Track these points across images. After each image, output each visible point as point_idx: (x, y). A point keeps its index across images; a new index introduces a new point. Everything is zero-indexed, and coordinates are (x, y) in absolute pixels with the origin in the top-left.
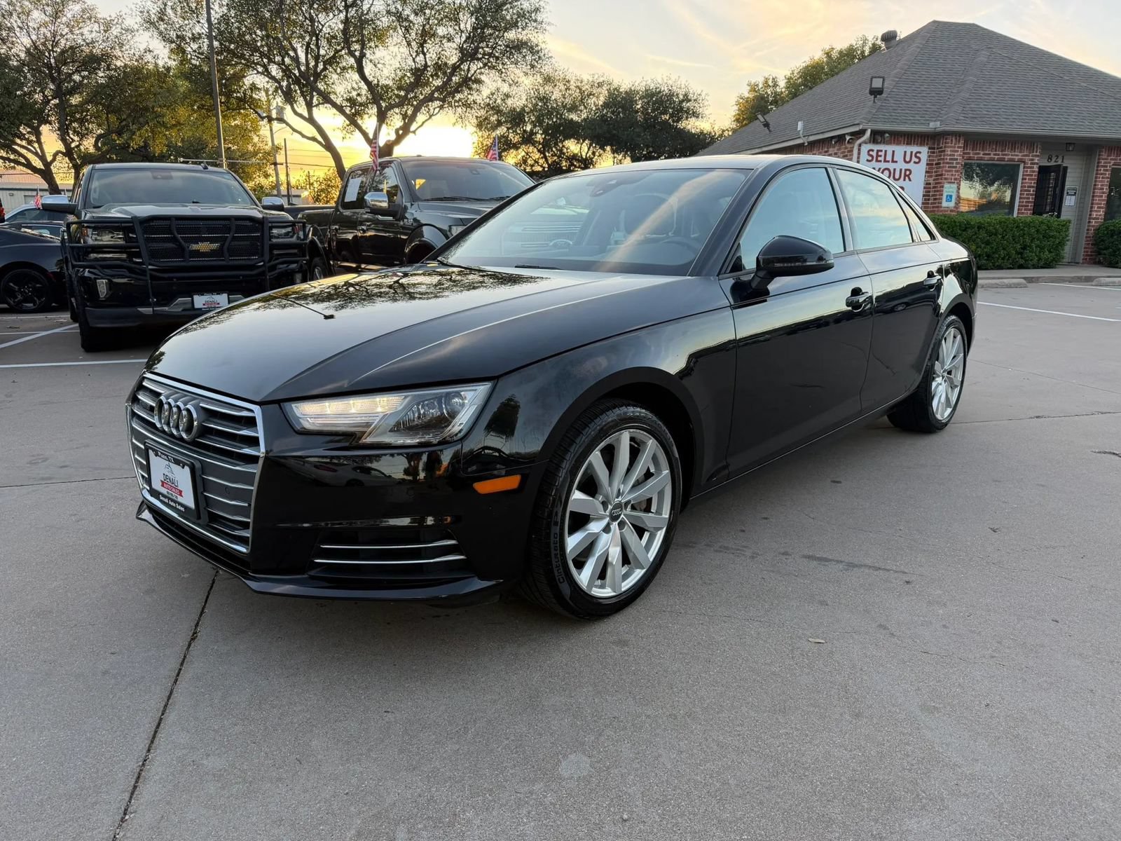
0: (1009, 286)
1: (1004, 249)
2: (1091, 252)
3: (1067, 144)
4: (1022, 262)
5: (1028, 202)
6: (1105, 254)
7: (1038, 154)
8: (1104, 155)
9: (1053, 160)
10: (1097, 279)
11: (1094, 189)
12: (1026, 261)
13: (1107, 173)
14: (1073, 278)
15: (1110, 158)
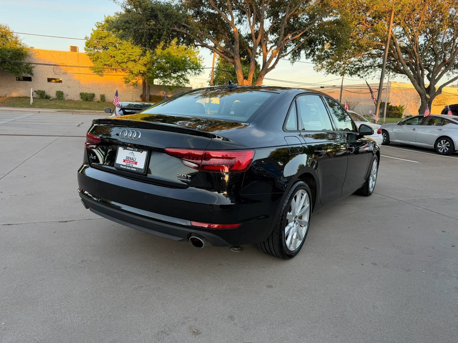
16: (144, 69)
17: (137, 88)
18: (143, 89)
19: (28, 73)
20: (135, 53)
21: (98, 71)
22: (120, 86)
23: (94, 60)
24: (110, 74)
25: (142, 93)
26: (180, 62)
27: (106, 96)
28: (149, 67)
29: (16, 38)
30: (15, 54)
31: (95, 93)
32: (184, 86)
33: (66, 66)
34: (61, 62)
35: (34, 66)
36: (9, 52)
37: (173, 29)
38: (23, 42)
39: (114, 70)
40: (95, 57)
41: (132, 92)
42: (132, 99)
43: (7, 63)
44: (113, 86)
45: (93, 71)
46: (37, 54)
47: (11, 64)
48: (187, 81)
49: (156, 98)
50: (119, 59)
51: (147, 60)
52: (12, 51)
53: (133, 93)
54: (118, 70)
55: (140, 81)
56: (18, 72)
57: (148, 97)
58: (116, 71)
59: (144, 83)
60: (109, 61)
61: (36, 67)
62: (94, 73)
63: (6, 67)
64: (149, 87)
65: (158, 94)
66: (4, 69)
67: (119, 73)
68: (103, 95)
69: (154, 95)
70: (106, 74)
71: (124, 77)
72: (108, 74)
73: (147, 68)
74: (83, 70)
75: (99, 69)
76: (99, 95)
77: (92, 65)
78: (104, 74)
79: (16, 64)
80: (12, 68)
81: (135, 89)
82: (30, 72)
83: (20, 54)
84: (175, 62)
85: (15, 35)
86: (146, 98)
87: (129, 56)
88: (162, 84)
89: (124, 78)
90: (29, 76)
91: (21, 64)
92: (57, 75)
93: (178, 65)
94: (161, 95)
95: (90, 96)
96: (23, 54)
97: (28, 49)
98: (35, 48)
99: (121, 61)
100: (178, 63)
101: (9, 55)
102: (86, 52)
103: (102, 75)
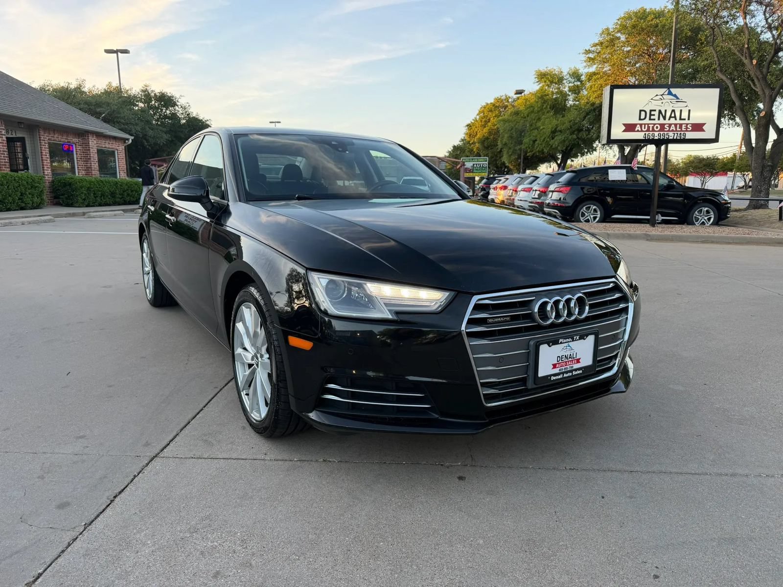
0: (45, 222)
1: (10, 196)
2: (50, 197)
3: (18, 122)
4: (23, 205)
5: (5, 162)
6: (63, 198)
7: (3, 128)
8: (42, 133)
9: (10, 134)
10: (88, 214)
11: (42, 155)
12: (26, 204)
13: (46, 145)
14: (66, 214)
15: (45, 135)
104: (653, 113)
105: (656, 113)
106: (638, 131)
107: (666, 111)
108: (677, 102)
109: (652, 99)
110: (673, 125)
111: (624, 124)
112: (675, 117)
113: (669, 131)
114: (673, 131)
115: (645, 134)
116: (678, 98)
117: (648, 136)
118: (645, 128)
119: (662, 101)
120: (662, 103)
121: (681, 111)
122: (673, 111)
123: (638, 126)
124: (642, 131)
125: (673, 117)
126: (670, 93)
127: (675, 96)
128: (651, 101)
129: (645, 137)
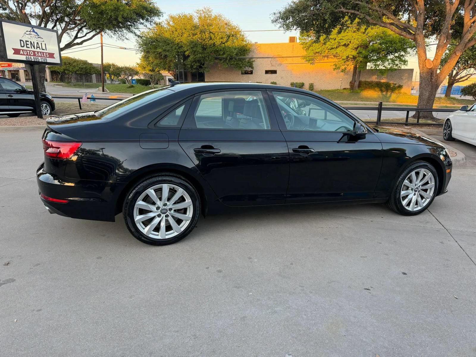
16: (354, 53)
17: (348, 75)
18: (353, 74)
19: (250, 67)
20: (347, 37)
21: (309, 60)
22: (330, 74)
23: (306, 49)
24: (321, 61)
25: (351, 80)
26: (397, 41)
27: (315, 84)
28: (359, 51)
29: (243, 36)
30: (240, 50)
31: (304, 82)
32: (400, 68)
33: (283, 57)
34: (277, 54)
35: (254, 60)
36: (235, 49)
37: (339, 10)
38: (248, 38)
39: (326, 57)
40: (307, 45)
41: (341, 79)
42: (341, 86)
43: (233, 59)
44: (323, 74)
45: (305, 60)
46: (259, 48)
47: (236, 60)
48: (405, 62)
49: (366, 84)
50: (329, 45)
51: (358, 43)
52: (238, 48)
53: (343, 80)
54: (330, 56)
55: (351, 66)
56: (241, 67)
57: (357, 83)
58: (328, 58)
59: (355, 68)
60: (319, 48)
61: (256, 61)
62: (306, 62)
63: (233, 63)
64: (360, 72)
65: (369, 80)
66: (231, 65)
67: (330, 60)
68: (311, 84)
69: (365, 81)
70: (317, 62)
71: (334, 63)
72: (320, 62)
73: (357, 52)
74: (296, 60)
75: (310, 58)
76: (308, 84)
77: (304, 53)
78: (315, 62)
79: (240, 60)
80: (236, 64)
81: (345, 75)
82: (251, 66)
83: (244, 50)
84: (391, 42)
85: (242, 33)
86: (355, 84)
87: (339, 41)
88: (373, 68)
89: (334, 65)
90: (250, 69)
91: (244, 59)
92: (273, 67)
93: (394, 45)
94: (373, 80)
95: (299, 86)
96: (247, 50)
97: (252, 45)
98: (258, 43)
99: (330, 47)
100: (394, 42)
101: (235, 52)
102: (300, 42)
103: (313, 63)
104: (27, 43)
105: (29, 43)
106: (22, 54)
107: (34, 42)
108: (38, 37)
109: (25, 33)
110: (39, 53)
111: (13, 49)
112: (39, 47)
113: (38, 56)
114: (40, 56)
115: (26, 57)
116: (38, 35)
117: (28, 58)
118: (25, 53)
119: (30, 36)
120: (31, 37)
121: (41, 43)
122: (38, 43)
123: (21, 51)
124: (24, 55)
125: (38, 47)
126: (34, 31)
127: (36, 33)
128: (25, 34)
129: (27, 59)
